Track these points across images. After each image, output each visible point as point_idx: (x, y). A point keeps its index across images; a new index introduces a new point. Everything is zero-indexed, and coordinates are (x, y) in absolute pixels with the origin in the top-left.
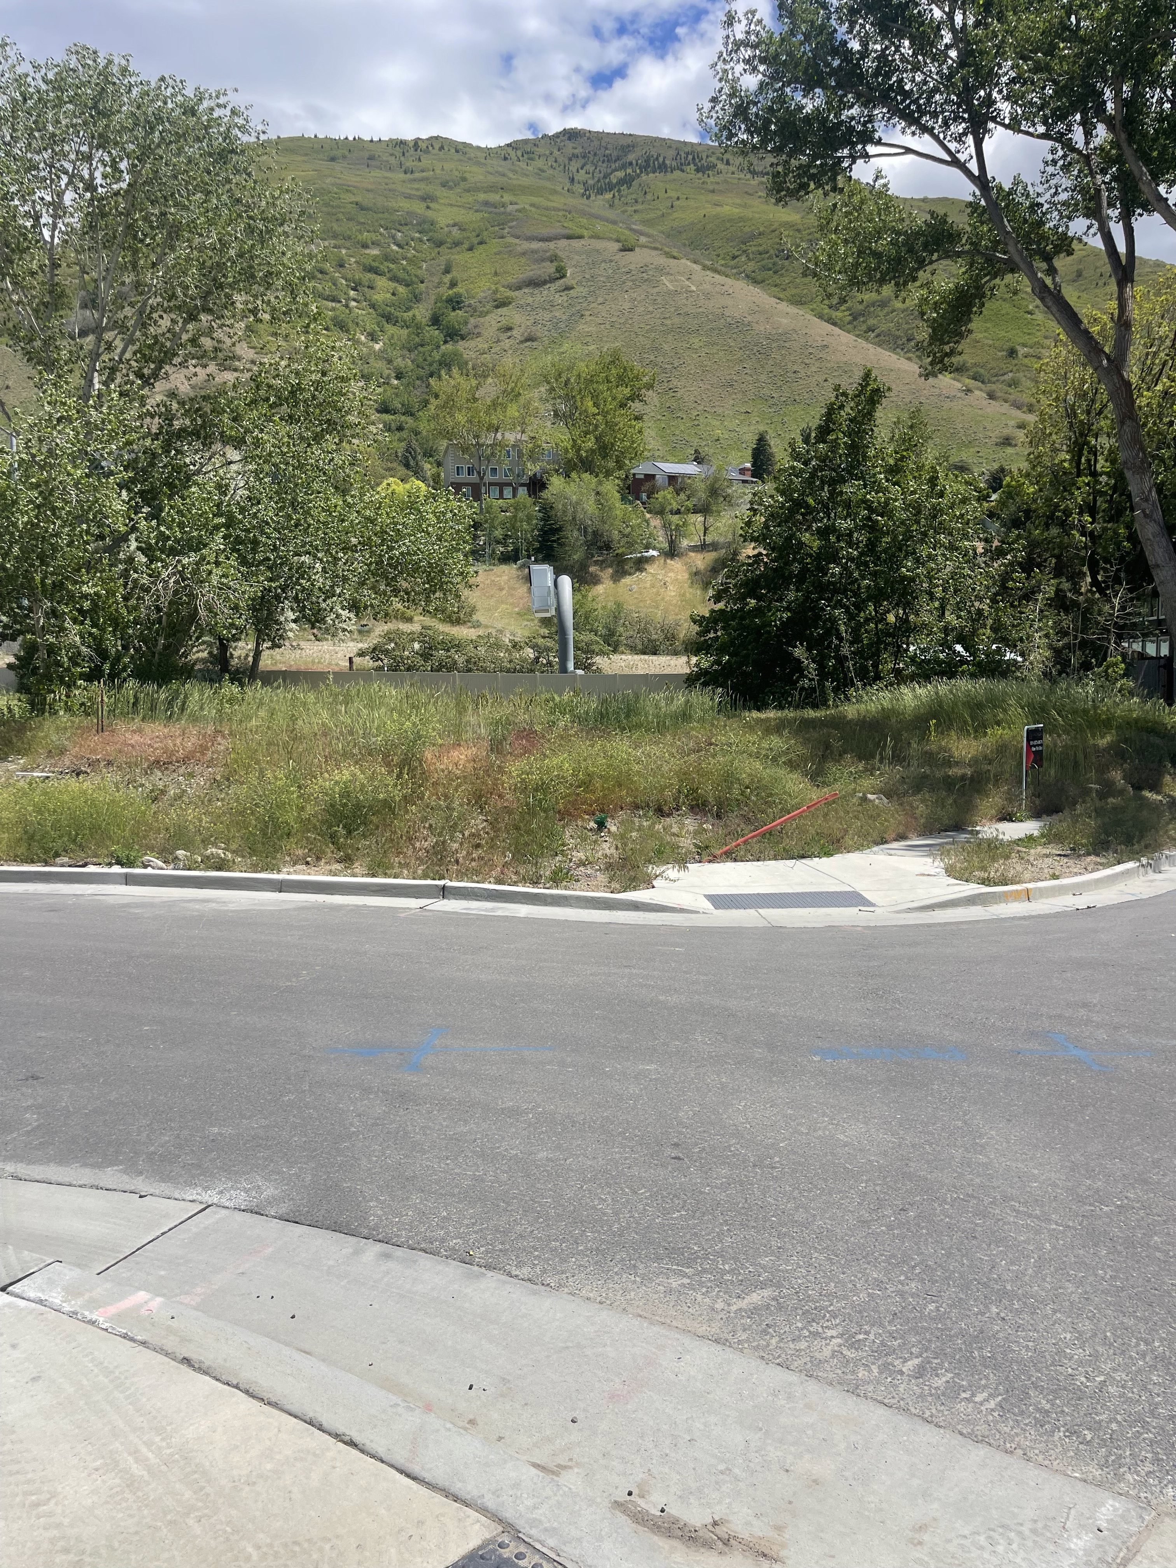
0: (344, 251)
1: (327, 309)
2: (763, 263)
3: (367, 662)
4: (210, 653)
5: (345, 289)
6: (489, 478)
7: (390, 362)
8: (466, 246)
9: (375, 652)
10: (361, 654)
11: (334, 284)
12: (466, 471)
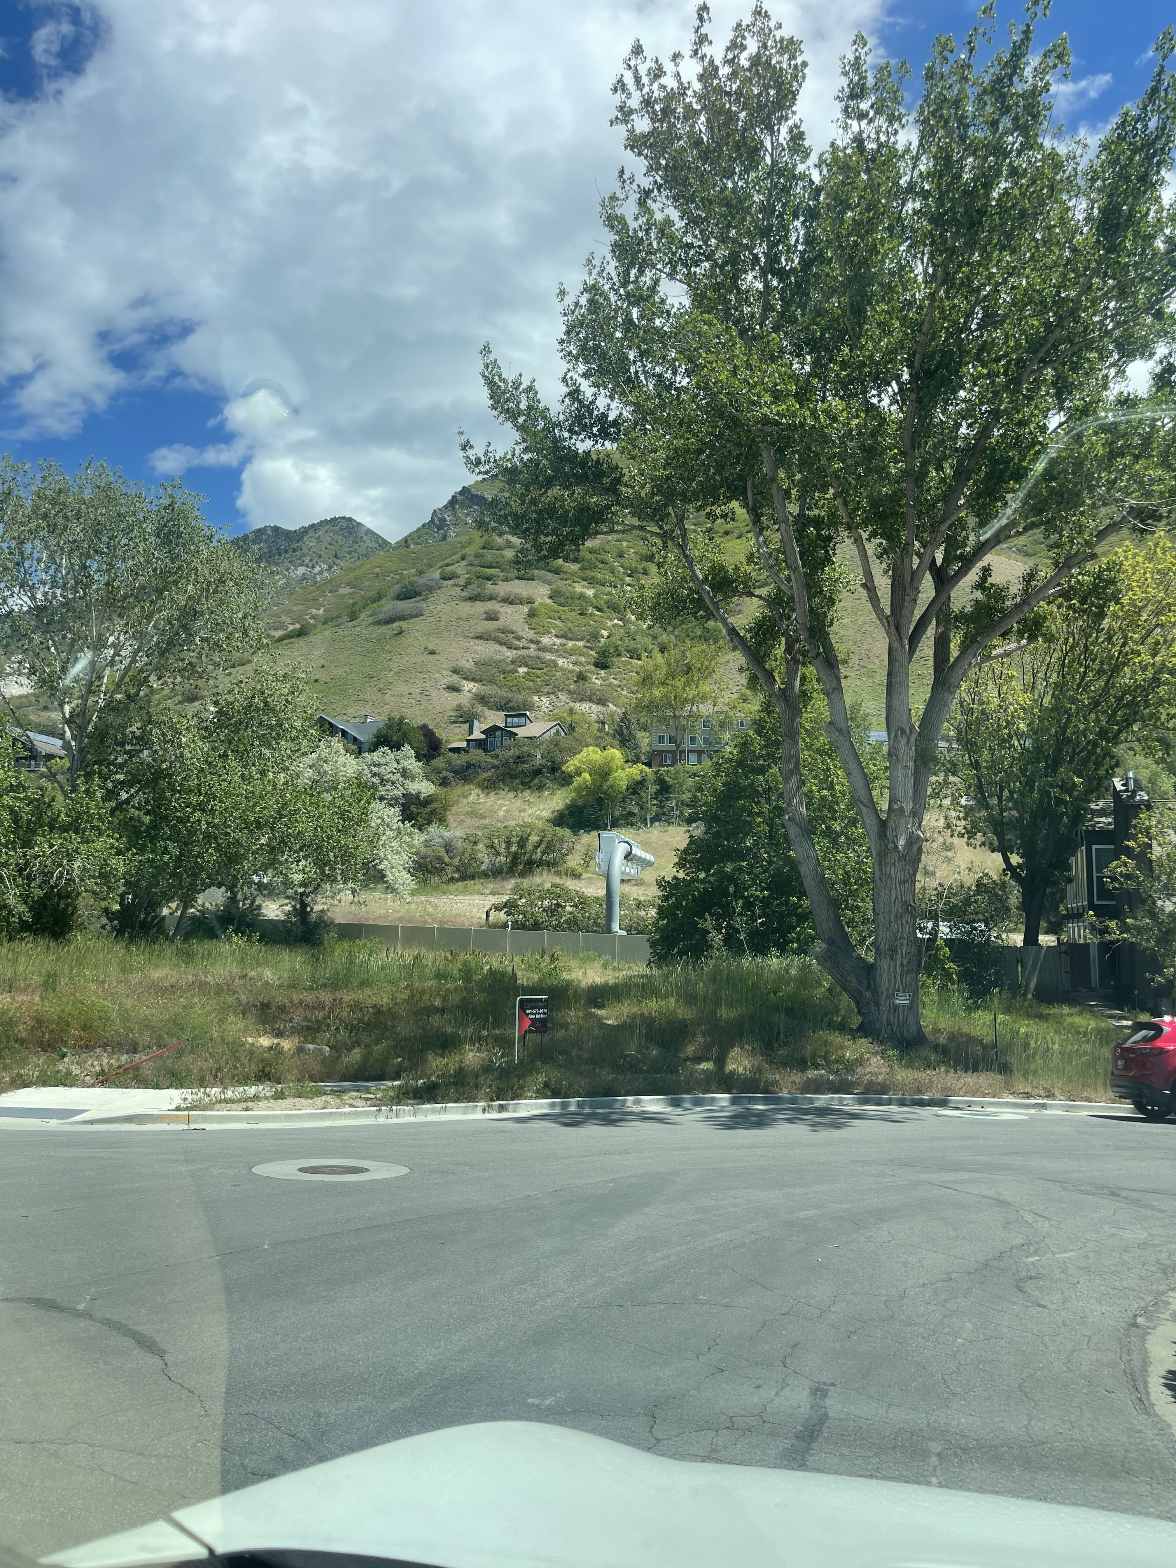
0: (625, 544)
1: (603, 594)
2: (1035, 537)
3: (502, 916)
4: (294, 907)
5: (621, 575)
6: (687, 746)
7: (655, 638)
8: (736, 535)
9: (509, 907)
10: (498, 908)
11: (612, 573)
12: (667, 739)
